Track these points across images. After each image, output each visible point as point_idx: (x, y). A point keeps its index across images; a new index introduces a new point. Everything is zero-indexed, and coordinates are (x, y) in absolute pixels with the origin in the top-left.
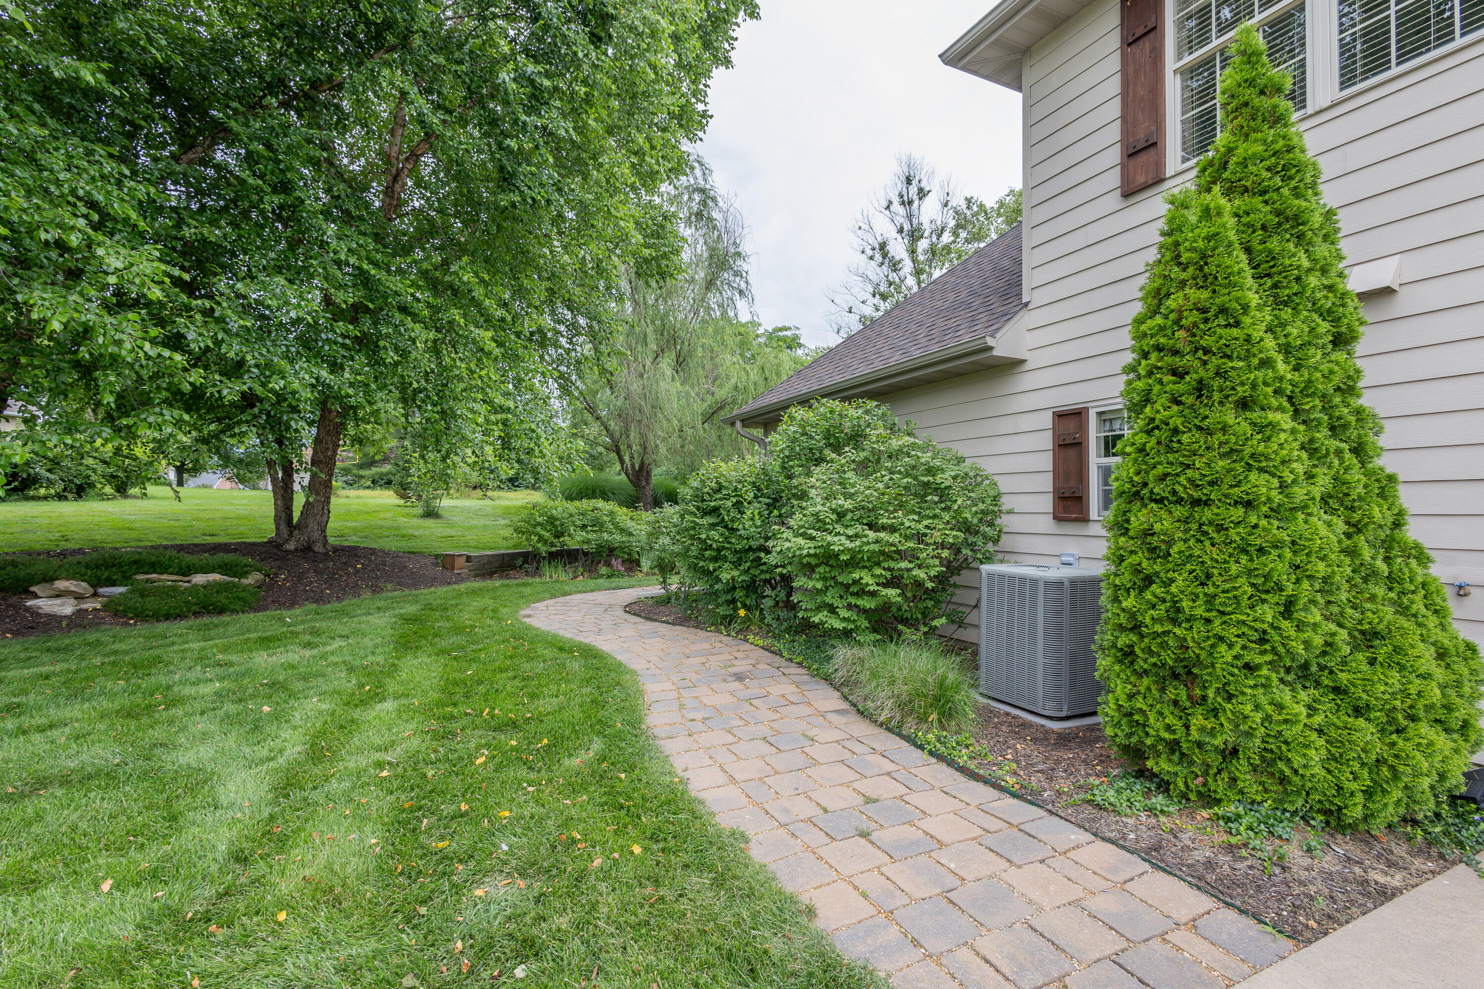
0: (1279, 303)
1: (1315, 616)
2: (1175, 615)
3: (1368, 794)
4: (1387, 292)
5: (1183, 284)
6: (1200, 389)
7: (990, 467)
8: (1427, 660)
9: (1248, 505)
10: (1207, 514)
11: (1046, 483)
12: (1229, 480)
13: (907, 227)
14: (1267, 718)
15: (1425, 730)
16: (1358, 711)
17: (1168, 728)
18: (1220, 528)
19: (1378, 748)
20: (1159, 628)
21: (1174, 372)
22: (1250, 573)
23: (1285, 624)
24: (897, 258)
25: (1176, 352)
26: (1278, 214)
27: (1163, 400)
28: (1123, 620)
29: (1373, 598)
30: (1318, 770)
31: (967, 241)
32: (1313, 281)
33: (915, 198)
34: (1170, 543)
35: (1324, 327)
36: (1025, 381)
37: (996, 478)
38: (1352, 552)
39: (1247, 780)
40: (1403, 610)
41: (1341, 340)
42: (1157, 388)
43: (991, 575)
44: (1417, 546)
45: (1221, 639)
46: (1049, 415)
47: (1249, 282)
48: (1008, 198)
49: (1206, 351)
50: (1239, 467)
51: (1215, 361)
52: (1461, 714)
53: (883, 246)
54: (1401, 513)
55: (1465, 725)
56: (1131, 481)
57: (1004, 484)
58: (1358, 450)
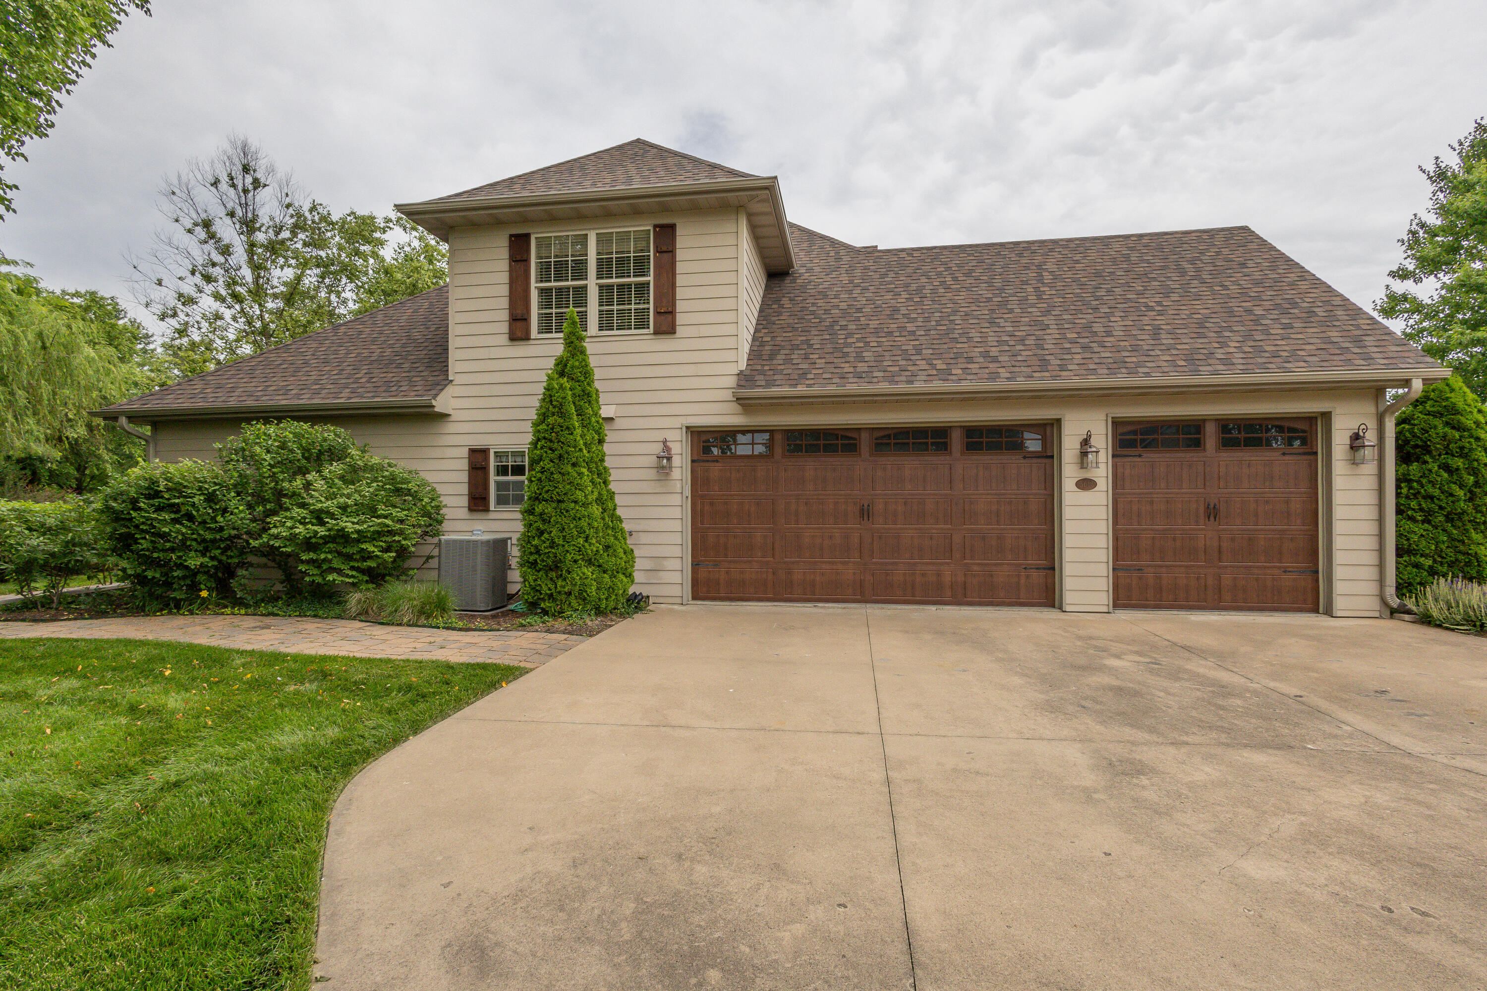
0: (584, 426)
1: (594, 541)
2: (553, 545)
3: (607, 599)
4: (612, 419)
5: (553, 414)
6: (560, 457)
7: (430, 477)
8: (622, 555)
9: (576, 502)
10: (563, 506)
11: (464, 489)
12: (570, 493)
13: (239, 212)
14: (581, 578)
15: (621, 576)
16: (605, 572)
17: (550, 589)
18: (567, 511)
19: (610, 583)
20: (547, 551)
21: (551, 449)
22: (576, 527)
23: (586, 544)
24: (226, 241)
25: (551, 441)
26: (583, 391)
27: (547, 460)
28: (533, 550)
29: (608, 535)
30: (594, 593)
31: (305, 244)
32: (593, 419)
33: (251, 187)
34: (550, 518)
35: (596, 437)
36: (451, 428)
37: (435, 485)
38: (603, 519)
39: (574, 603)
40: (616, 538)
41: (601, 442)
42: (545, 455)
43: (447, 541)
44: (620, 517)
45: (567, 551)
46: (467, 449)
47: (575, 417)
48: (349, 218)
49: (563, 443)
50: (573, 488)
51: (565, 448)
52: (629, 570)
53: (207, 224)
54: (615, 505)
55: (630, 575)
56: (536, 493)
57: (441, 489)
58: (604, 483)
